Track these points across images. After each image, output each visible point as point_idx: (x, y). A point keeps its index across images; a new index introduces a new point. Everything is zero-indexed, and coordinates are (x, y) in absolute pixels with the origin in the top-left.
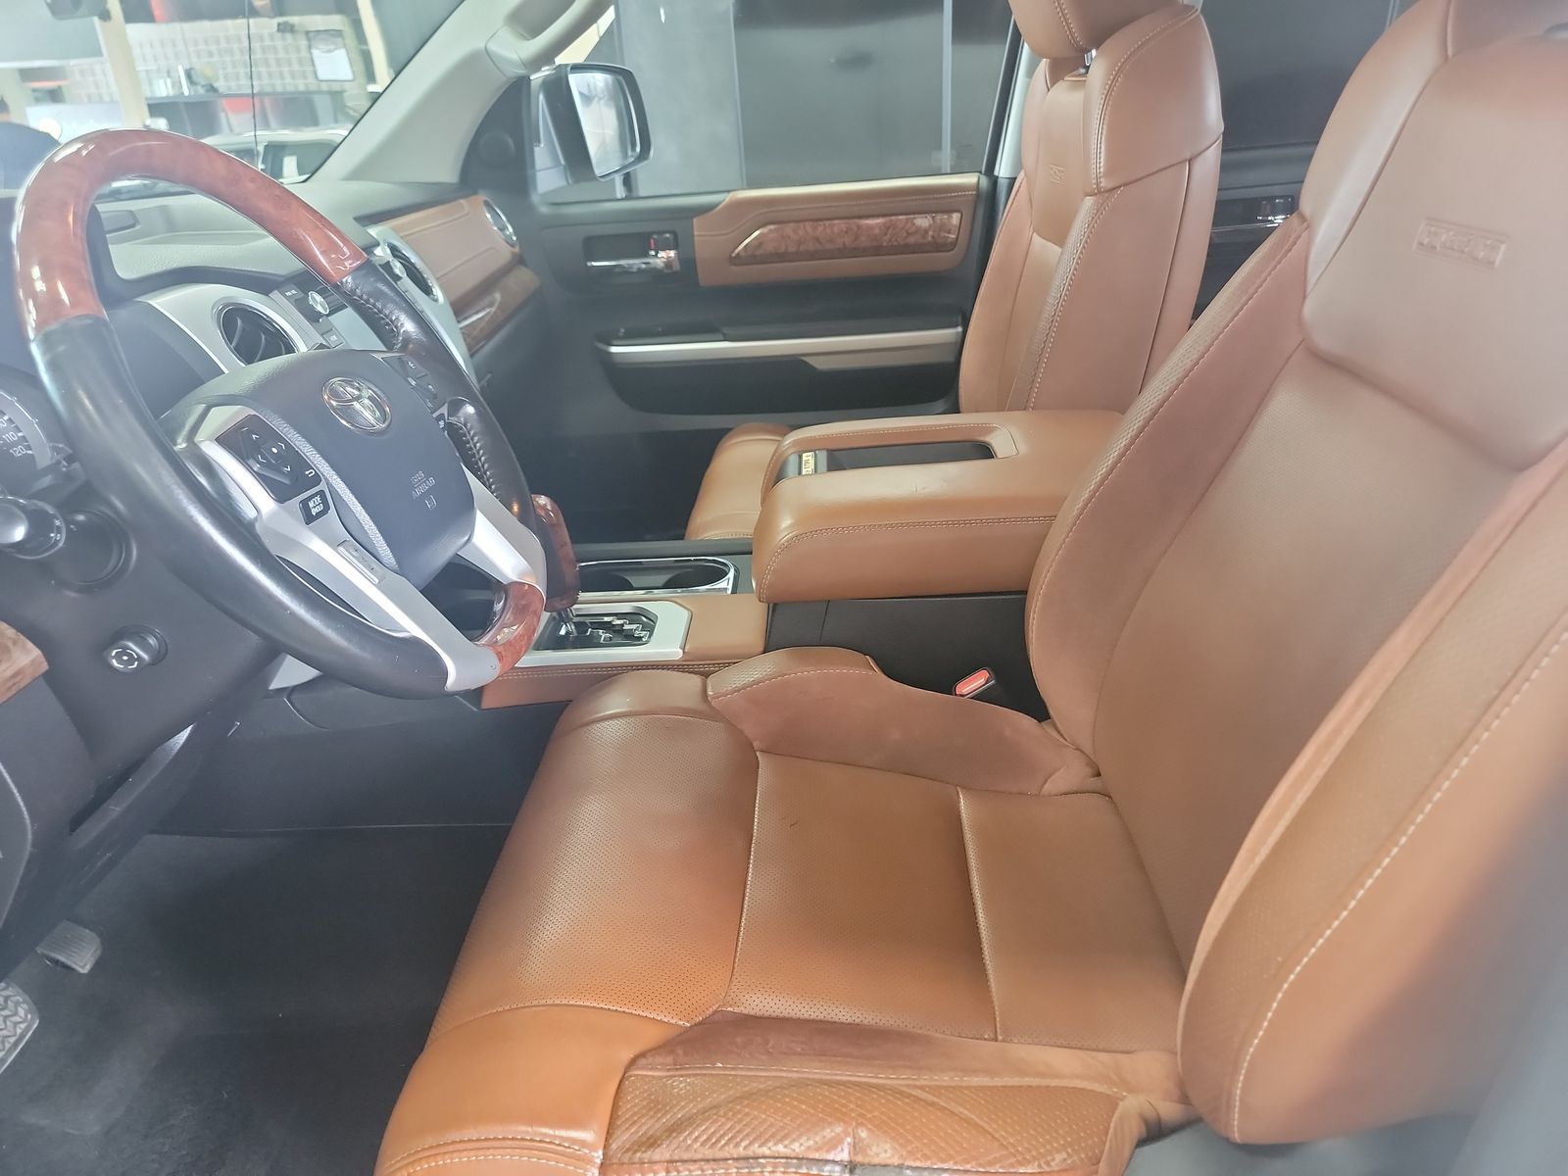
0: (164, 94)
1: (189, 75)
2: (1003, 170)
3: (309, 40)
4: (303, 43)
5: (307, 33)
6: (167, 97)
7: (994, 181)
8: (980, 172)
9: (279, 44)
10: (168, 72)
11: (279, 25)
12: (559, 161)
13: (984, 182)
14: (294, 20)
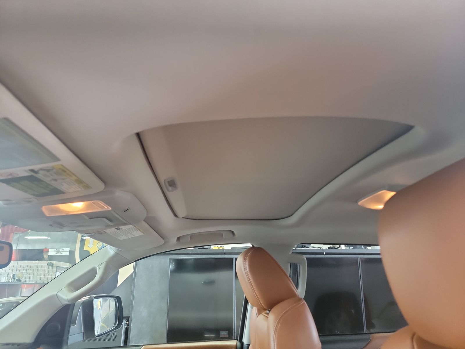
0: (4, 281)
1: (13, 276)
2: (245, 341)
3: (57, 269)
4: (55, 270)
5: (57, 267)
6: (4, 282)
7: (242, 344)
8: (237, 340)
9: (47, 269)
10: (8, 275)
11: (48, 263)
12: (82, 331)
13: (239, 344)
14: (54, 262)
